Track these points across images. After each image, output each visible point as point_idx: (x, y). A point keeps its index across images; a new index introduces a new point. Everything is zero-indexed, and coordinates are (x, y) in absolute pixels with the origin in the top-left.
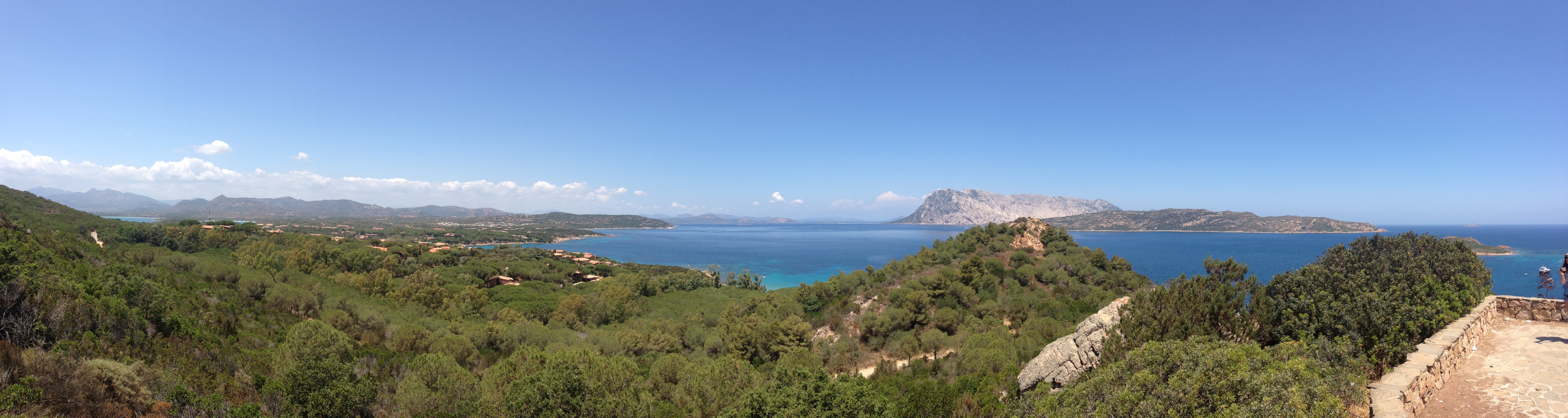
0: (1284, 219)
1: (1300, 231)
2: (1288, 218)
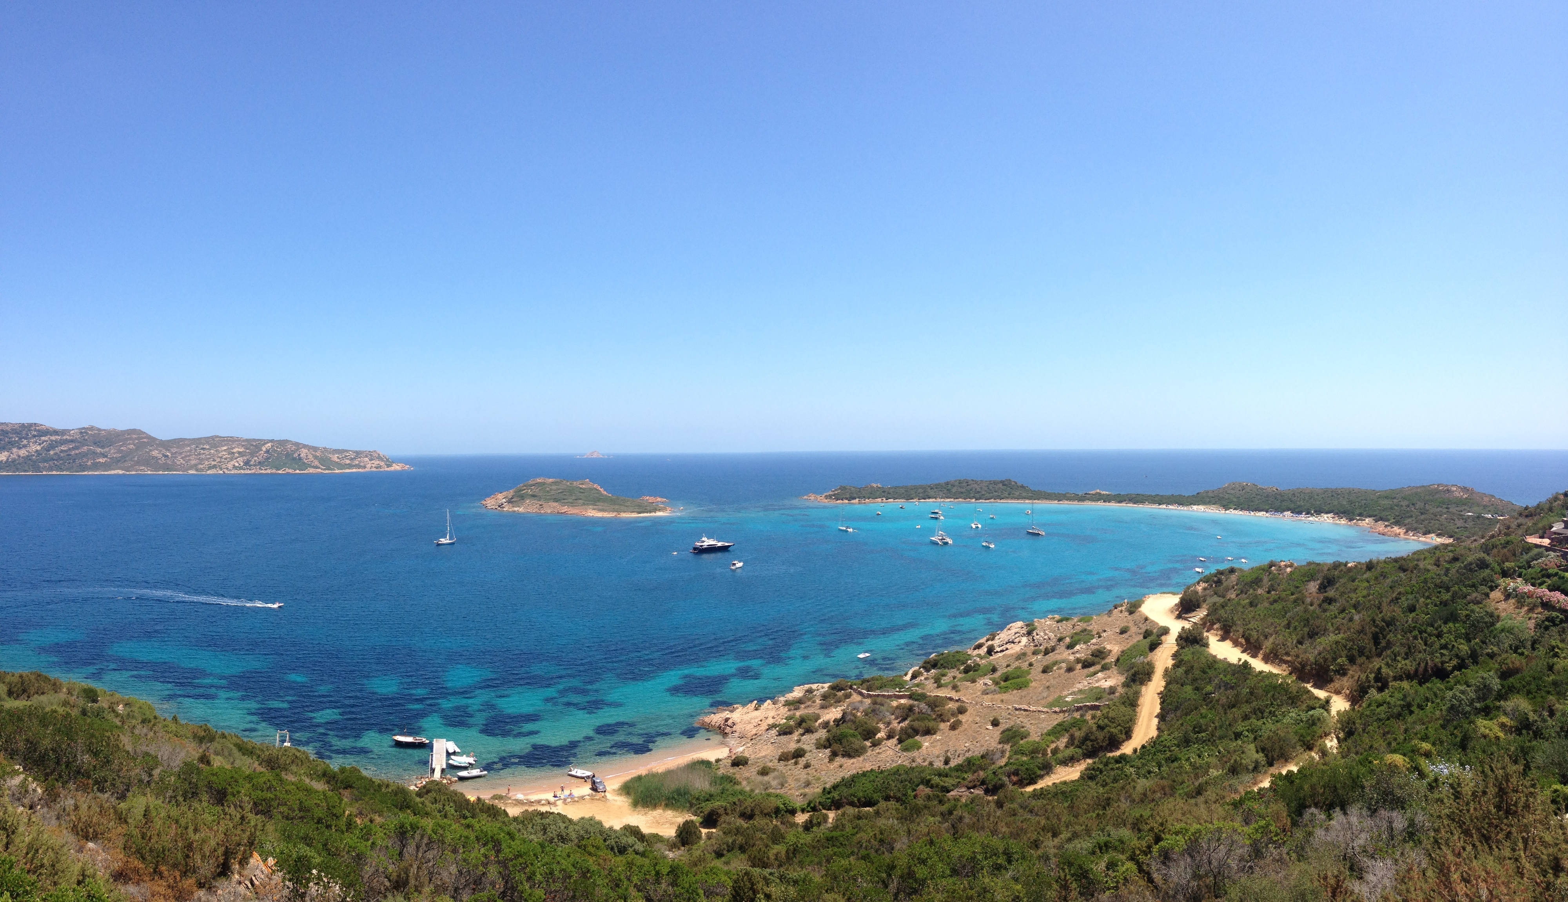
0: (208, 443)
1: (241, 468)
2: (214, 442)
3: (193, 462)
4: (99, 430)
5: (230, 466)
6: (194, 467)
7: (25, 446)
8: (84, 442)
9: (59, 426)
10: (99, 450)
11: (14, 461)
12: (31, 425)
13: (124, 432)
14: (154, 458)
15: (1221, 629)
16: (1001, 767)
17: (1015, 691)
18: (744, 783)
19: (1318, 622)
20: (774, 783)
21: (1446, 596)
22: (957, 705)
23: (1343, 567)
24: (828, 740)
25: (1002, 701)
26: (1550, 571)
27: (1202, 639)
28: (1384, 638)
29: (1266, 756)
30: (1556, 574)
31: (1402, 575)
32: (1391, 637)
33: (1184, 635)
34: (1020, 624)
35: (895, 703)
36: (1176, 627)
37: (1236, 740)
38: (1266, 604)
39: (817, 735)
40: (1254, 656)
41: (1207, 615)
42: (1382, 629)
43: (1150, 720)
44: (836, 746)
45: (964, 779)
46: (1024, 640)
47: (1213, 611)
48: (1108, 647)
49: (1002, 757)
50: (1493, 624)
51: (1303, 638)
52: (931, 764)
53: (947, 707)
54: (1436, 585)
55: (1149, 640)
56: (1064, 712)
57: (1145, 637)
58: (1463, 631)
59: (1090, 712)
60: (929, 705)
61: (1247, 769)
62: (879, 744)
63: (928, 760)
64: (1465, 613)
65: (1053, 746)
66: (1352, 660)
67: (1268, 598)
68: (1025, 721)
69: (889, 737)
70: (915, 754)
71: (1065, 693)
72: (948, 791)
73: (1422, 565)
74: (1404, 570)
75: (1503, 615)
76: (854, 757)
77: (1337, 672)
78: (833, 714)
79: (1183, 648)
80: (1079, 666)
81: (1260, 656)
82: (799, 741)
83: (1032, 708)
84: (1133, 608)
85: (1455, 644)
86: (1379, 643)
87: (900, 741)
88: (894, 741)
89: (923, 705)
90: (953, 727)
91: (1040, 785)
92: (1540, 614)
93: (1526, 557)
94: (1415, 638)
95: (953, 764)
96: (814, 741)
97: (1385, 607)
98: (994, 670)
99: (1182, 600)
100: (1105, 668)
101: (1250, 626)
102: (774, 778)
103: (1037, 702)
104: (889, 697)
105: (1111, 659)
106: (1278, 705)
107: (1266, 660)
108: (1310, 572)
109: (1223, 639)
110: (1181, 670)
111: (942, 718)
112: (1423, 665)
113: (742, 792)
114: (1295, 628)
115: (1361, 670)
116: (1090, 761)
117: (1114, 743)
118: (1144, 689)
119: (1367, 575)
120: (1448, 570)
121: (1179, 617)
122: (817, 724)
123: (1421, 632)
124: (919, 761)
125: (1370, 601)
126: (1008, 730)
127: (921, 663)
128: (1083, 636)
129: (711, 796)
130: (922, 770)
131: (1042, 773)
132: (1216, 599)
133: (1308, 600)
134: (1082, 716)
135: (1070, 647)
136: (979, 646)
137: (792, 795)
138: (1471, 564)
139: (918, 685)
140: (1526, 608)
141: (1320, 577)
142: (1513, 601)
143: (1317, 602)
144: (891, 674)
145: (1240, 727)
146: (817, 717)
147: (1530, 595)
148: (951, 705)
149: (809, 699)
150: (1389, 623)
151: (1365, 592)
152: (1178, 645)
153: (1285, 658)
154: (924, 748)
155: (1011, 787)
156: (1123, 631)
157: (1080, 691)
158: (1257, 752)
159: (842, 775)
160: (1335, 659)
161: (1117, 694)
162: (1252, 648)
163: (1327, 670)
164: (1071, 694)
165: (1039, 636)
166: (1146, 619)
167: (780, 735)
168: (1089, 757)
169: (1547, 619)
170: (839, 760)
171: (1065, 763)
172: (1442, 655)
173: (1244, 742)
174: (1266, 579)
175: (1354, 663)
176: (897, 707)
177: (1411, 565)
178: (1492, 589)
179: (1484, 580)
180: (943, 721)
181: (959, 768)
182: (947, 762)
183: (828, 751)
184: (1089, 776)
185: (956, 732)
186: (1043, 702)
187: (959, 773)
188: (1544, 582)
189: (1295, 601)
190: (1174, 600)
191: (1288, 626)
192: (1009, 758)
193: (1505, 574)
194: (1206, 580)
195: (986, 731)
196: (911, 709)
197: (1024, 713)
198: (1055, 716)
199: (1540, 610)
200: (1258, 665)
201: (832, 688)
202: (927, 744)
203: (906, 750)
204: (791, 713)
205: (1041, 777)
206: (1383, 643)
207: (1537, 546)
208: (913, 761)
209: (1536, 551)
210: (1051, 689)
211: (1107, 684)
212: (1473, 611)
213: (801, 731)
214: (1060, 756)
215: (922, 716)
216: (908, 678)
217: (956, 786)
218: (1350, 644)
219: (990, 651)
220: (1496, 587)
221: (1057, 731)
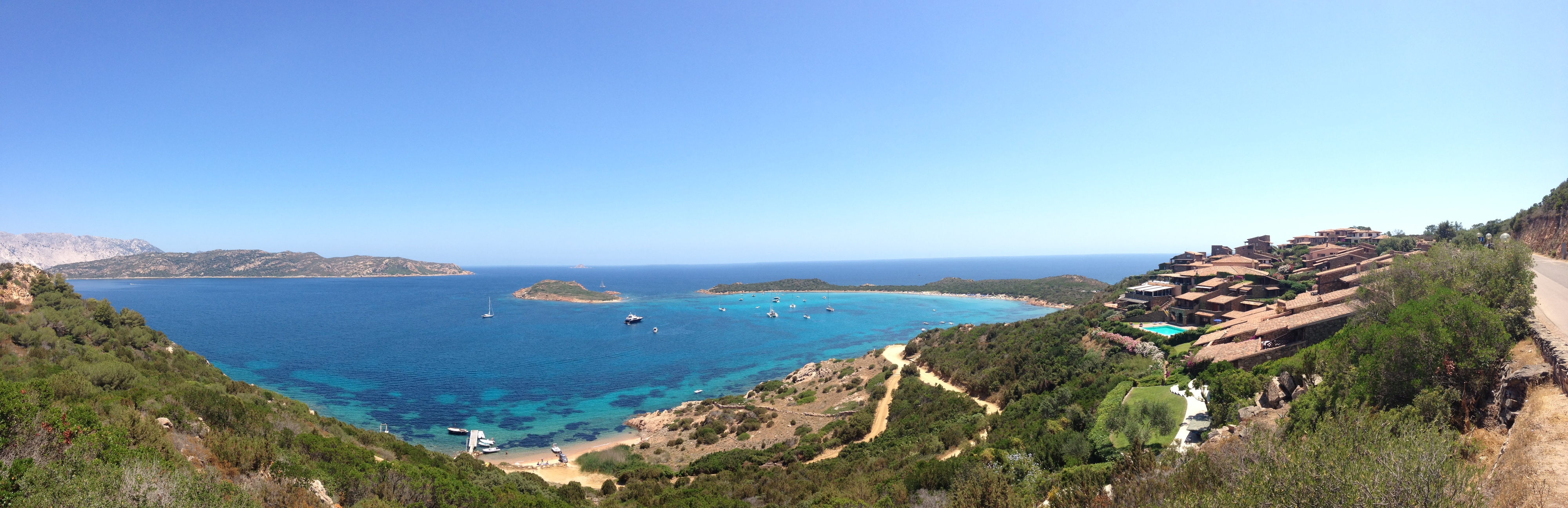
0: (352, 260)
1: (371, 274)
2: (356, 259)
3: (343, 271)
4: (292, 253)
5: (365, 273)
6: (345, 273)
7: (253, 262)
8: (284, 260)
9: (270, 251)
10: (292, 264)
11: (247, 270)
12: (256, 251)
13: (305, 254)
14: (322, 268)
15: (928, 365)
16: (793, 450)
17: (806, 404)
18: (646, 458)
19: (983, 360)
20: (663, 459)
21: (1058, 341)
22: (772, 412)
23: (1002, 326)
24: (696, 434)
25: (798, 410)
26: (1115, 322)
27: (916, 372)
28: (1022, 368)
29: (945, 443)
30: (1119, 324)
31: (1035, 329)
32: (1025, 367)
33: (905, 370)
34: (812, 364)
35: (736, 412)
36: (901, 364)
37: (930, 432)
38: (955, 350)
39: (690, 431)
40: (946, 381)
41: (921, 357)
42: (1020, 363)
43: (882, 421)
44: (700, 438)
45: (771, 457)
46: (814, 374)
47: (924, 354)
48: (862, 377)
49: (795, 443)
50: (1082, 355)
51: (974, 370)
52: (754, 448)
53: (766, 414)
54: (1052, 334)
55: (885, 373)
56: (833, 416)
57: (883, 371)
58: (1066, 361)
59: (848, 416)
60: (755, 413)
61: (933, 451)
62: (726, 436)
63: (753, 445)
64: (1067, 350)
65: (824, 437)
66: (1002, 382)
67: (956, 346)
68: (811, 422)
69: (732, 432)
70: (746, 442)
71: (835, 405)
72: (762, 464)
73: (1046, 323)
74: (1037, 326)
75: (1088, 349)
76: (711, 444)
77: (993, 390)
78: (701, 419)
79: (904, 377)
80: (844, 389)
81: (950, 381)
82: (680, 434)
83: (815, 414)
84: (878, 353)
85: (1061, 369)
86: (1018, 371)
87: (738, 434)
88: (735, 434)
89: (752, 413)
90: (769, 426)
91: (815, 460)
92: (1109, 347)
93: (1103, 315)
94: (1039, 367)
95: (766, 448)
96: (688, 435)
97: (1023, 349)
98: (795, 391)
99: (906, 348)
100: (859, 390)
101: (945, 363)
102: (663, 456)
103: (818, 411)
104: (734, 408)
105: (863, 384)
106: (956, 412)
107: (953, 383)
108: (982, 330)
109: (929, 371)
110: (902, 391)
111: (762, 420)
112: (1042, 383)
113: (644, 464)
114: (971, 364)
115: (1007, 388)
116: (844, 446)
117: (860, 435)
118: (880, 402)
119: (1015, 331)
120: (1060, 325)
121: (904, 358)
122: (691, 425)
123: (1042, 363)
124: (747, 446)
125: (1015, 346)
126: (800, 427)
127: (754, 387)
128: (848, 371)
129: (626, 466)
130: (748, 451)
131: (817, 453)
132: (927, 347)
133: (980, 347)
134: (843, 419)
135: (840, 377)
136: (789, 378)
137: (672, 466)
138: (1072, 321)
139: (751, 401)
140: (1101, 345)
141: (988, 332)
142: (1095, 340)
143: (984, 348)
144: (735, 395)
145: (932, 425)
146: (692, 420)
147: (1103, 337)
148: (769, 413)
149: (689, 410)
150: (1025, 359)
151: (1012, 341)
152: (901, 375)
153: (964, 382)
154: (751, 438)
155: (798, 461)
156: (871, 368)
157: (844, 404)
158: (939, 441)
159: (702, 455)
160: (992, 382)
161: (864, 406)
162: (945, 376)
163: (987, 389)
164: (838, 406)
165: (823, 371)
166: (885, 360)
167: (670, 431)
168: (845, 444)
169: (1112, 350)
170: (702, 446)
171: (830, 447)
172: (1053, 375)
173: (933, 434)
174: (956, 334)
175: (1003, 384)
176: (737, 414)
177: (1040, 323)
178: (1083, 335)
179: (1079, 330)
180: (764, 422)
181: (770, 450)
182: (763, 447)
183: (696, 441)
184: (843, 456)
185: (770, 429)
186: (822, 410)
187: (769, 453)
188: (1112, 329)
189: (972, 348)
190: (902, 348)
191: (966, 363)
192: (799, 444)
193: (1092, 325)
194: (921, 336)
195: (788, 428)
196: (744, 415)
197: (811, 417)
198: (828, 419)
199: (1108, 345)
200: (948, 387)
201: (703, 403)
202: (753, 436)
203: (741, 439)
204: (678, 418)
205: (816, 455)
206: (1021, 370)
207: (1110, 308)
208: (744, 446)
209: (1109, 311)
210: (827, 403)
211: (858, 400)
212: (1071, 348)
213: (682, 428)
214: (828, 443)
215: (752, 420)
216: (746, 397)
217: (768, 460)
218: (1001, 372)
219: (795, 380)
220: (1086, 333)
221: (827, 429)
